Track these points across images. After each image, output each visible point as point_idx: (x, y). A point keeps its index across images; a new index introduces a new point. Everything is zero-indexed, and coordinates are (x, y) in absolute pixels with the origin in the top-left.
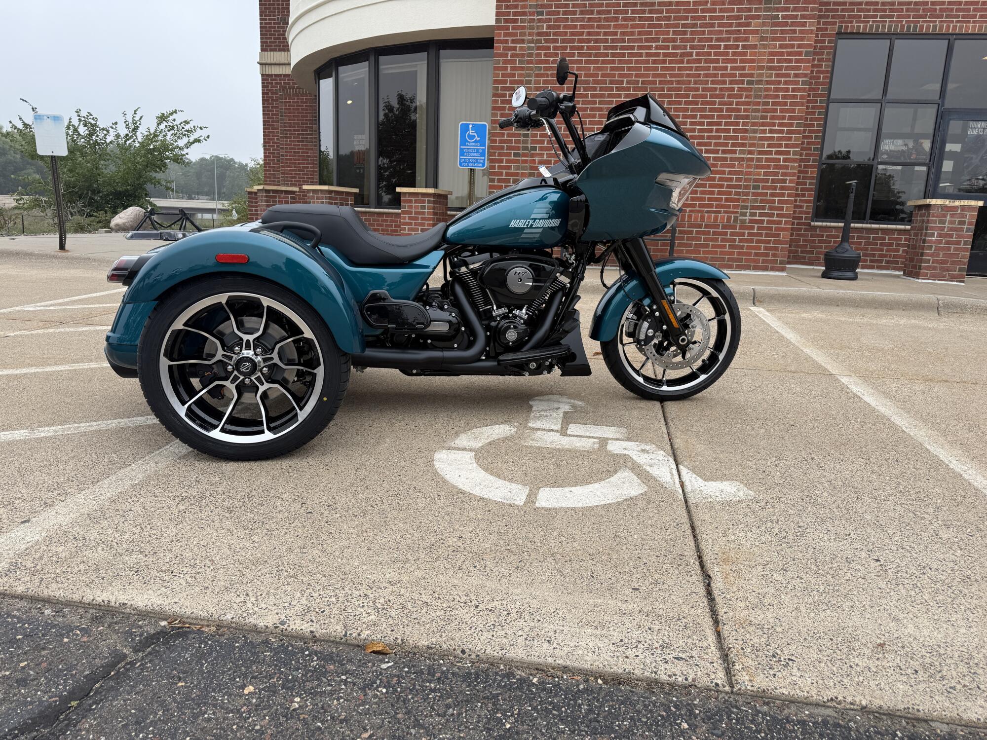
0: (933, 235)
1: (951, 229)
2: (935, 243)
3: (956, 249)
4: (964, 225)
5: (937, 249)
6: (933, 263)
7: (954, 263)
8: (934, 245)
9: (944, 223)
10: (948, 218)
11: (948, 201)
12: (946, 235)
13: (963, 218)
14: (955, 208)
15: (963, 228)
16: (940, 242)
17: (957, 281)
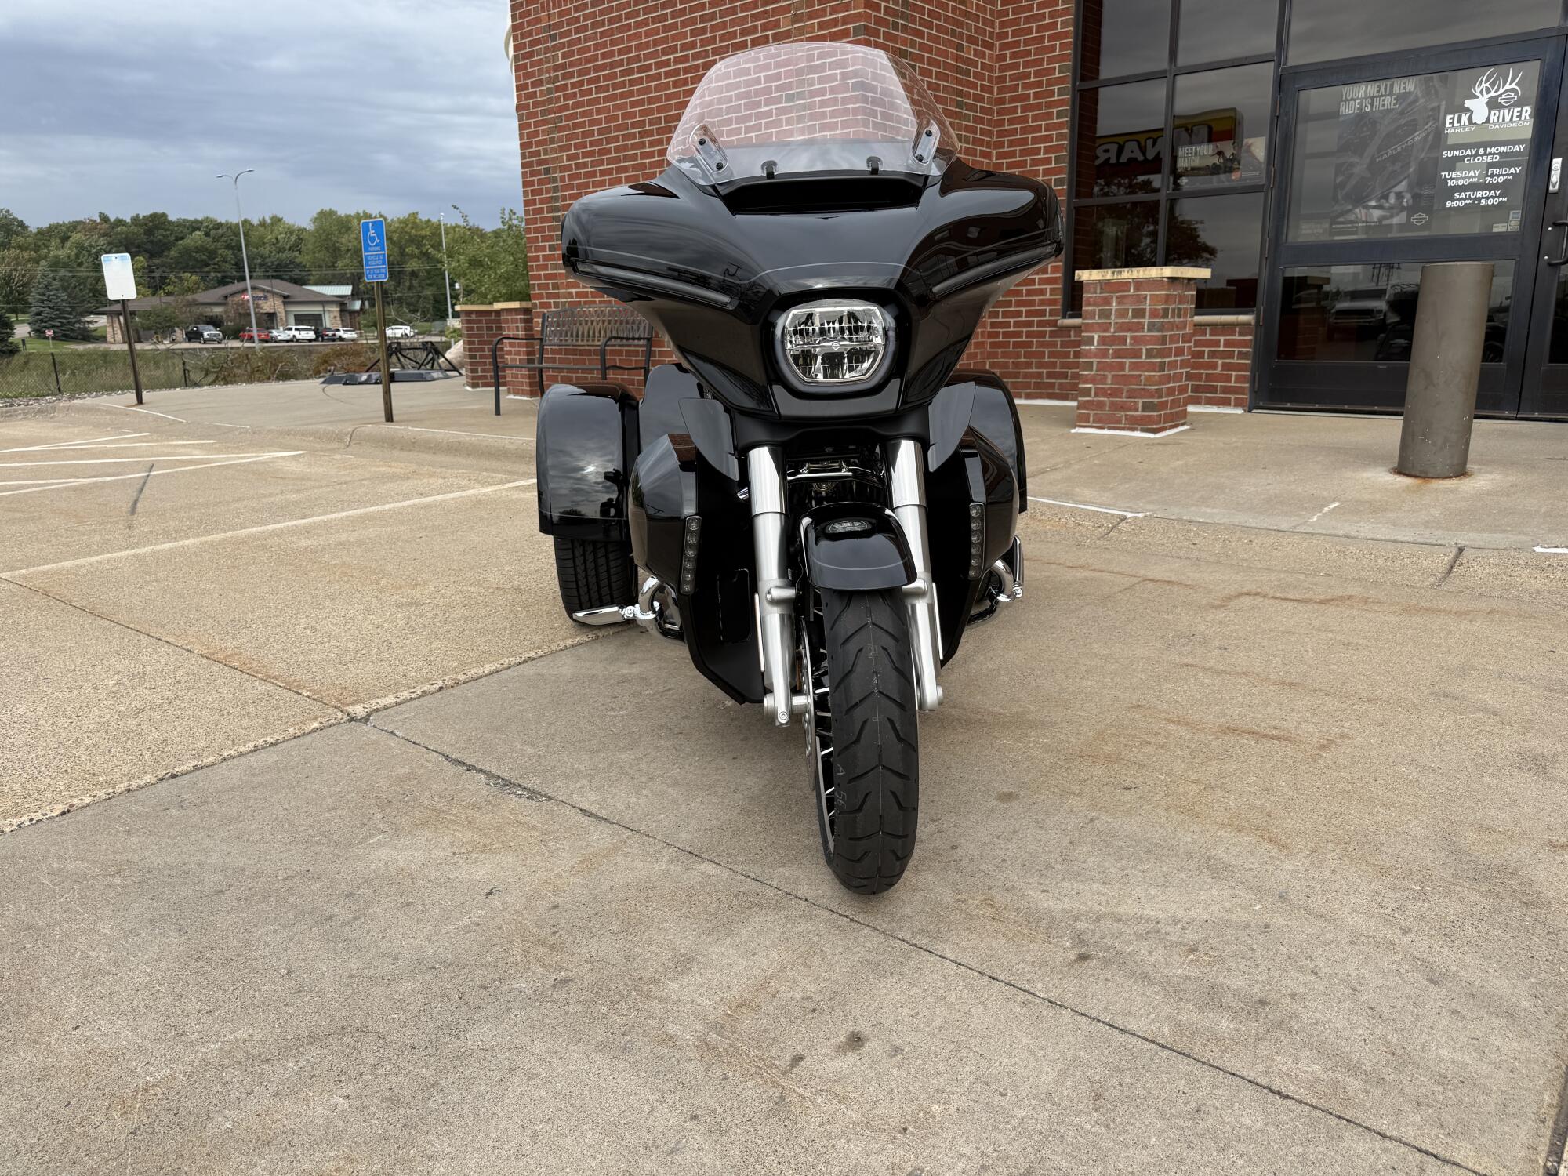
0: (1090, 341)
1: (1121, 327)
2: (1095, 356)
3: (1134, 366)
4: (1143, 316)
5: (1102, 367)
6: (1096, 395)
7: (1132, 394)
8: (1095, 360)
9: (1108, 317)
10: (1114, 306)
11: (1110, 271)
12: (1114, 340)
13: (1139, 302)
14: (1123, 286)
15: (1142, 324)
16: (1104, 354)
17: (1143, 430)
